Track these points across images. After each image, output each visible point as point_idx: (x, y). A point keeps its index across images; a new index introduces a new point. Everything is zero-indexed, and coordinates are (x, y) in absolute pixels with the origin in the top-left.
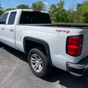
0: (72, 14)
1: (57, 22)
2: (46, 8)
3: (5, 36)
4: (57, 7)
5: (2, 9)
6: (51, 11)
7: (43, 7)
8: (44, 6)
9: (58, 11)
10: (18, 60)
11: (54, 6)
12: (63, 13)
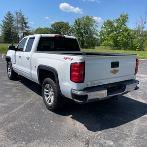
0: (140, 36)
1: (115, 49)
2: (98, 27)
3: (21, 65)
4: (115, 25)
5: (29, 30)
6: (105, 31)
7: (92, 25)
8: (94, 24)
9: (116, 31)
10: (34, 95)
11: (109, 23)
12: (126, 34)
